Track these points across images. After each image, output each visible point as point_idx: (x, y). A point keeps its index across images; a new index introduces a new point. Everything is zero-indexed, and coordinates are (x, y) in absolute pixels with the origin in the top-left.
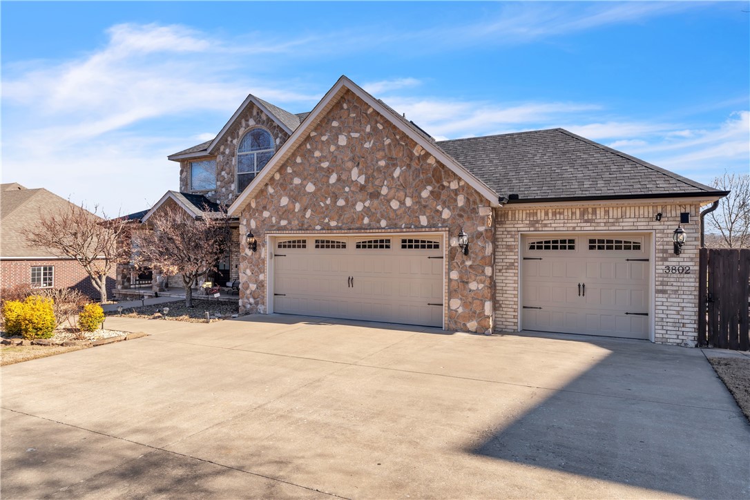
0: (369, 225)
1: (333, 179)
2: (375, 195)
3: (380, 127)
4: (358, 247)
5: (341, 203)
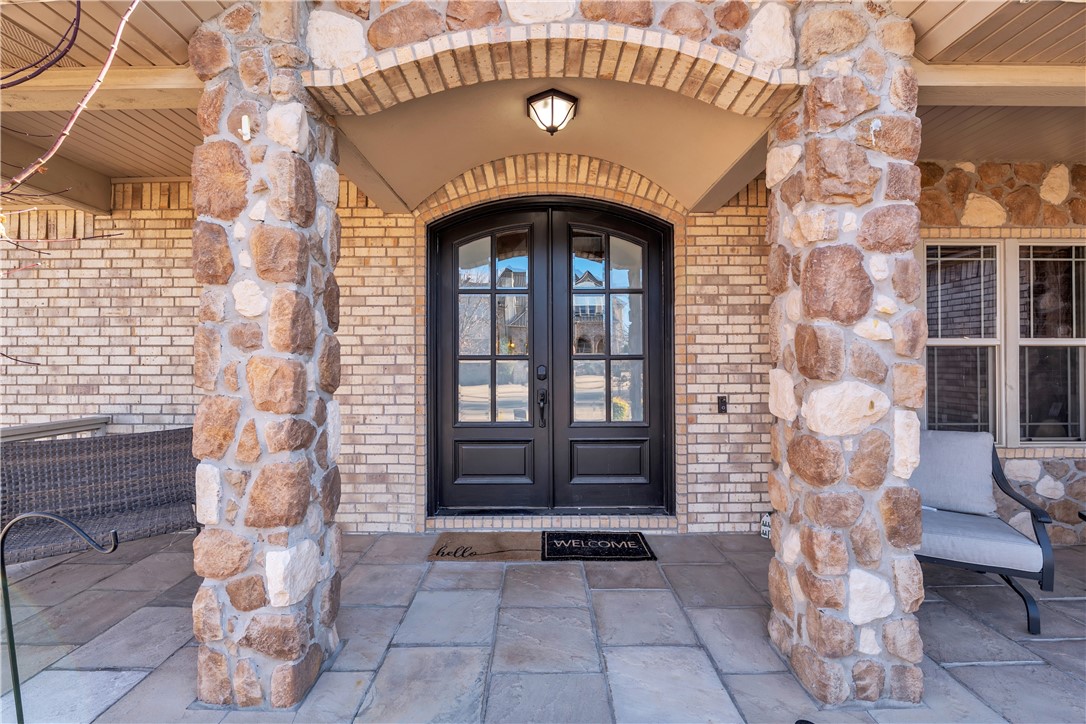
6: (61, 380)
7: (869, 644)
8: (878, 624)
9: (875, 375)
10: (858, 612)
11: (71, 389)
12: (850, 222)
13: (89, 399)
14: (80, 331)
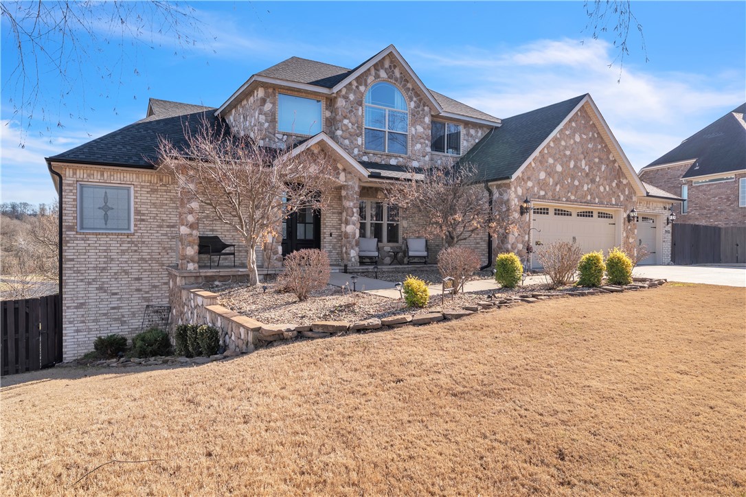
0: (590, 201)
1: (572, 164)
2: (593, 181)
3: (596, 136)
4: (578, 215)
5: (576, 183)
6: (164, 224)
7: (353, 260)
8: (354, 257)
9: (354, 224)
10: (352, 255)
11: (168, 226)
12: (352, 204)
13: (173, 229)
14: (171, 210)
